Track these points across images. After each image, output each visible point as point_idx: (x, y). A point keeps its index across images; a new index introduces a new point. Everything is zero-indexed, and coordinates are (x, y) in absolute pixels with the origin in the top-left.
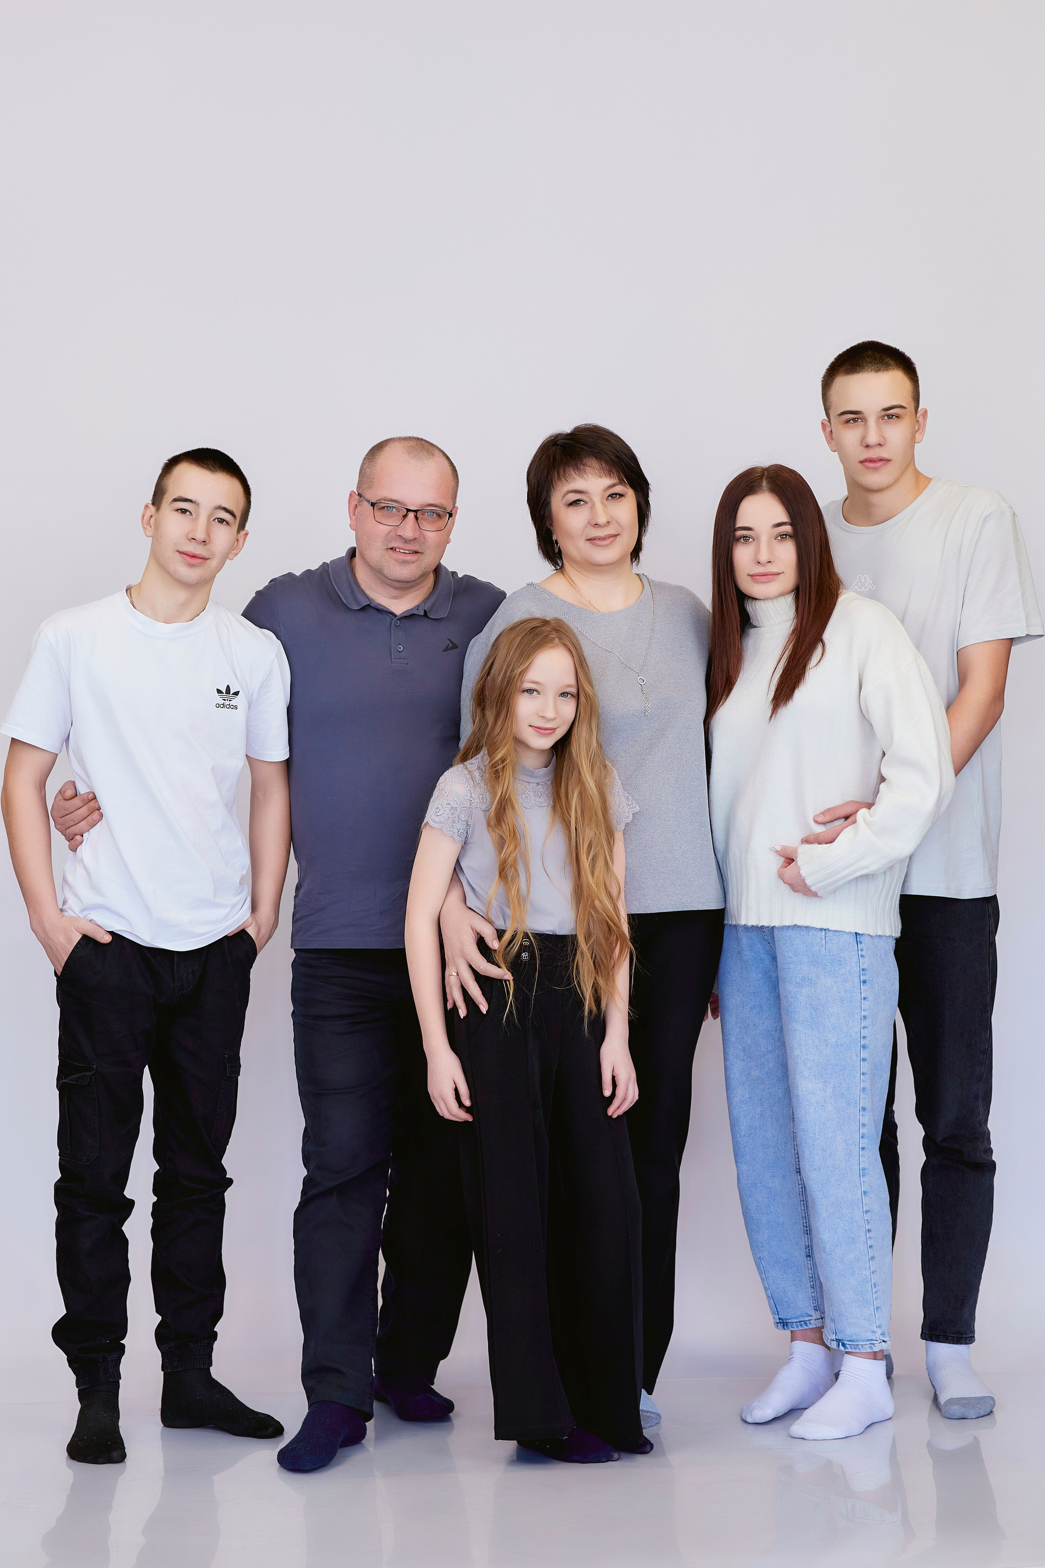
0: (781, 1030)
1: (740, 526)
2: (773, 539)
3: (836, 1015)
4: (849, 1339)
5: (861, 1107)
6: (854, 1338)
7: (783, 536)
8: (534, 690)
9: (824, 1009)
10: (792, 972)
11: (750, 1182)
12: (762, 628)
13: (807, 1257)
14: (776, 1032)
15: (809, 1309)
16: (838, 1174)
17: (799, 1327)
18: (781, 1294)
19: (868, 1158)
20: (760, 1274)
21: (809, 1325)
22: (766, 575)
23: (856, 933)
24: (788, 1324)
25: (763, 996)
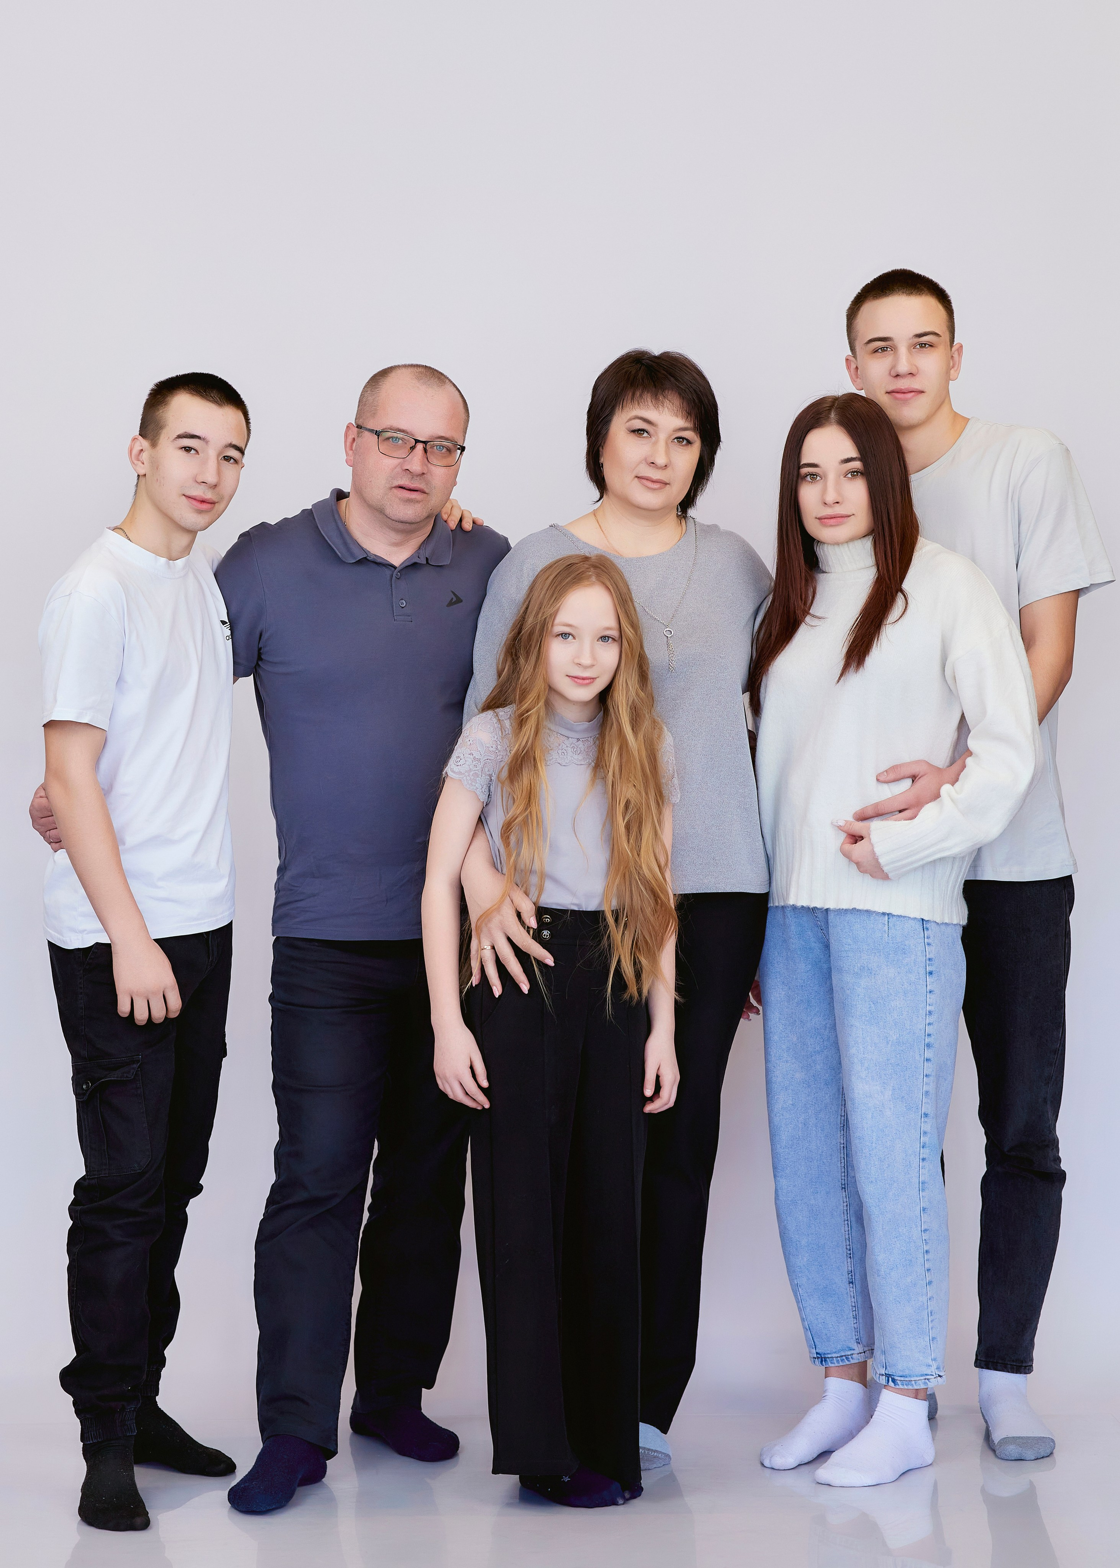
0: (834, 1027)
1: (805, 463)
2: (842, 477)
3: (898, 1010)
4: (901, 1374)
5: (922, 1113)
6: (907, 1372)
7: (855, 473)
8: (569, 634)
9: (885, 1003)
10: (850, 960)
11: (790, 1199)
12: (833, 574)
13: (849, 1283)
14: (825, 1029)
15: (851, 1342)
16: (896, 1187)
17: (840, 1362)
18: (820, 1325)
19: (929, 1170)
20: (798, 1302)
21: (851, 1360)
22: (834, 518)
23: (923, 919)
24: (828, 1359)
25: (812, 990)
